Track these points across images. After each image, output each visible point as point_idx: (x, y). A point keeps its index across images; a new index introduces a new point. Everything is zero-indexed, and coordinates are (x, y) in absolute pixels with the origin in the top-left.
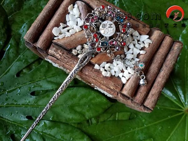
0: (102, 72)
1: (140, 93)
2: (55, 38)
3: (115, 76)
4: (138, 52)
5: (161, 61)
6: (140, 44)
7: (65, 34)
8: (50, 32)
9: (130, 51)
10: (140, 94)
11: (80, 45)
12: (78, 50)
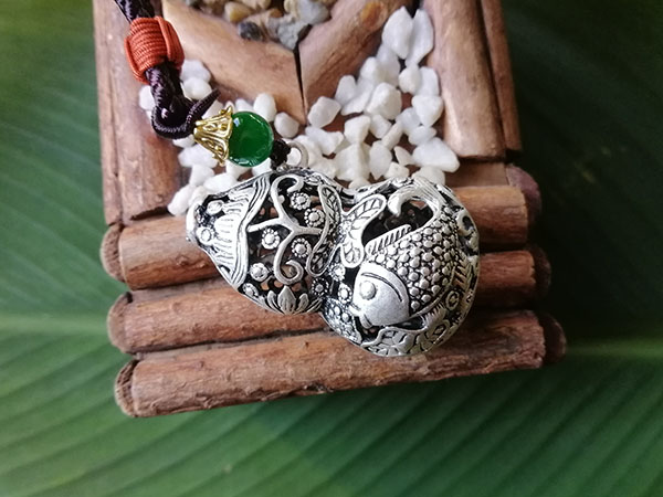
1: (177, 304)
3: (181, 156)
6: (395, 159)
9: (331, 140)
10: (171, 307)
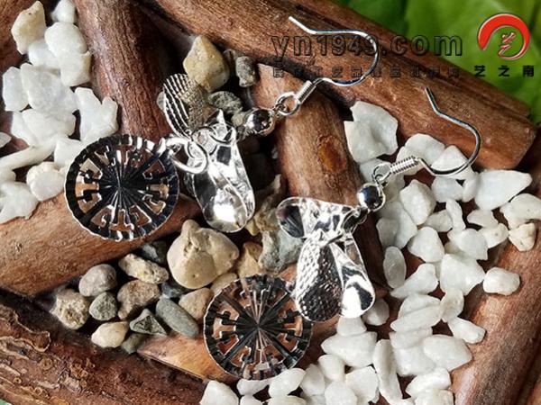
4: (470, 283)
12: (89, 300)
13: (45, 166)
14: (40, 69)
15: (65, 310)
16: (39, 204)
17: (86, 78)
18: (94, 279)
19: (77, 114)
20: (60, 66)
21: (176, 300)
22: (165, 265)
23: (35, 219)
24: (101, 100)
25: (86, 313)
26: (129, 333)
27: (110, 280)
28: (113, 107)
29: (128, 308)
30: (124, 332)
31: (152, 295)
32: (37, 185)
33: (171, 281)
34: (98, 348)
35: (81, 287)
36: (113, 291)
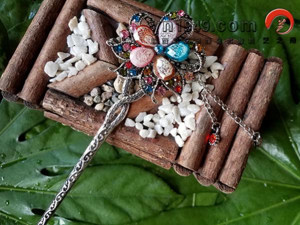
0: (139, 131)
2: (51, 81)
4: (201, 89)
5: (243, 99)
6: (203, 73)
7: (68, 72)
8: (42, 71)
10: (210, 162)
11: (96, 87)
12: (94, 97)
13: (80, 62)
14: (77, 35)
15: (87, 100)
16: (78, 72)
17: (90, 37)
18: (95, 92)
19: (88, 47)
20: (82, 34)
21: (117, 97)
22: (113, 87)
23: (78, 76)
24: (93, 42)
25: (93, 101)
26: (105, 106)
27: (98, 91)
28: (97, 44)
29: (104, 99)
30: (103, 105)
31: (111, 96)
32: (78, 66)
33: (115, 92)
34: (97, 110)
35: (91, 94)
36: (100, 95)
